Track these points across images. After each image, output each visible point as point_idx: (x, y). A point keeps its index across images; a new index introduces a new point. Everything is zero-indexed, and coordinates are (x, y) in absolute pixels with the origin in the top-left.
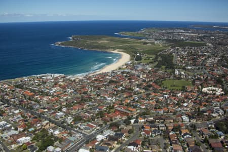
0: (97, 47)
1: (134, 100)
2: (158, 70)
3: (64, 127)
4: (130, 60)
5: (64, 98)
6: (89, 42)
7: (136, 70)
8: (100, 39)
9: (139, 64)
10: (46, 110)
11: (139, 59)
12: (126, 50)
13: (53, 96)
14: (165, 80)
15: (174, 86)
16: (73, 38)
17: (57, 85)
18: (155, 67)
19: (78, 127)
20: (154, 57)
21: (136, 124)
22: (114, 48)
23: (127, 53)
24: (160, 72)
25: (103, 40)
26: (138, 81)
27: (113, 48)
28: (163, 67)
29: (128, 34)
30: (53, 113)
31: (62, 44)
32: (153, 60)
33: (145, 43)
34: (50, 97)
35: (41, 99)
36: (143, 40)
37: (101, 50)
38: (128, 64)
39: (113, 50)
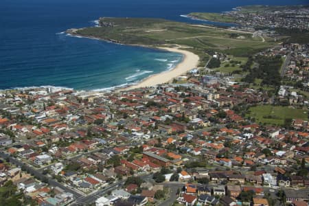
0: (142, 40)
1: (184, 140)
2: (248, 86)
3: (45, 181)
4: (198, 66)
5: (59, 130)
6: (127, 30)
7: (205, 85)
8: (149, 25)
9: (213, 73)
10: (22, 150)
11: (215, 64)
12: (195, 48)
13: (39, 126)
14: (255, 106)
15: (270, 117)
16: (101, 23)
17: (53, 107)
18: (242, 80)
19: (69, 181)
20: (244, 61)
21: (174, 182)
22: (172, 44)
23: (196, 53)
24: (250, 91)
25: (155, 28)
26: (202, 105)
27: (172, 42)
28: (259, 81)
29: (206, 16)
30: (32, 156)
31: (78, 33)
32: (241, 67)
33: (233, 35)
34: (34, 128)
35: (17, 130)
36: (231, 30)
37: (147, 46)
38: (192, 73)
39: (170, 47)
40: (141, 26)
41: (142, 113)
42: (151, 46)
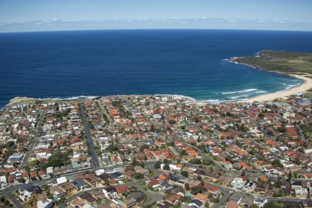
10: (101, 132)
21: (165, 170)
38: (296, 96)
39: (300, 75)
40: (288, 57)
41: (214, 120)
42: (285, 73)
